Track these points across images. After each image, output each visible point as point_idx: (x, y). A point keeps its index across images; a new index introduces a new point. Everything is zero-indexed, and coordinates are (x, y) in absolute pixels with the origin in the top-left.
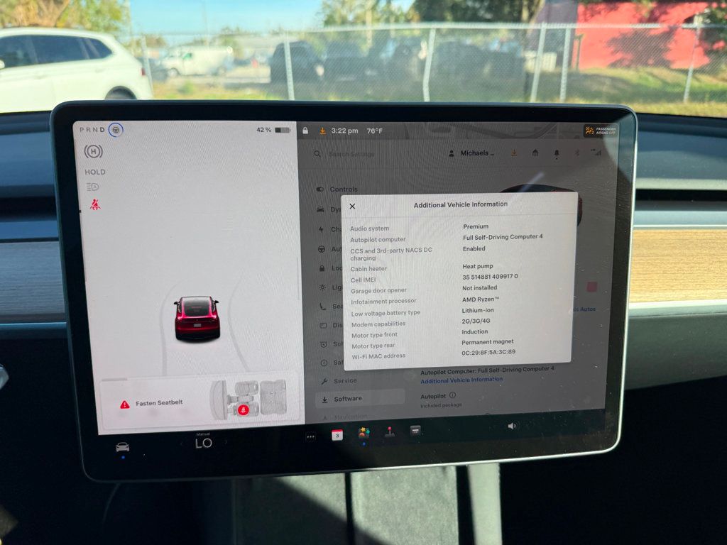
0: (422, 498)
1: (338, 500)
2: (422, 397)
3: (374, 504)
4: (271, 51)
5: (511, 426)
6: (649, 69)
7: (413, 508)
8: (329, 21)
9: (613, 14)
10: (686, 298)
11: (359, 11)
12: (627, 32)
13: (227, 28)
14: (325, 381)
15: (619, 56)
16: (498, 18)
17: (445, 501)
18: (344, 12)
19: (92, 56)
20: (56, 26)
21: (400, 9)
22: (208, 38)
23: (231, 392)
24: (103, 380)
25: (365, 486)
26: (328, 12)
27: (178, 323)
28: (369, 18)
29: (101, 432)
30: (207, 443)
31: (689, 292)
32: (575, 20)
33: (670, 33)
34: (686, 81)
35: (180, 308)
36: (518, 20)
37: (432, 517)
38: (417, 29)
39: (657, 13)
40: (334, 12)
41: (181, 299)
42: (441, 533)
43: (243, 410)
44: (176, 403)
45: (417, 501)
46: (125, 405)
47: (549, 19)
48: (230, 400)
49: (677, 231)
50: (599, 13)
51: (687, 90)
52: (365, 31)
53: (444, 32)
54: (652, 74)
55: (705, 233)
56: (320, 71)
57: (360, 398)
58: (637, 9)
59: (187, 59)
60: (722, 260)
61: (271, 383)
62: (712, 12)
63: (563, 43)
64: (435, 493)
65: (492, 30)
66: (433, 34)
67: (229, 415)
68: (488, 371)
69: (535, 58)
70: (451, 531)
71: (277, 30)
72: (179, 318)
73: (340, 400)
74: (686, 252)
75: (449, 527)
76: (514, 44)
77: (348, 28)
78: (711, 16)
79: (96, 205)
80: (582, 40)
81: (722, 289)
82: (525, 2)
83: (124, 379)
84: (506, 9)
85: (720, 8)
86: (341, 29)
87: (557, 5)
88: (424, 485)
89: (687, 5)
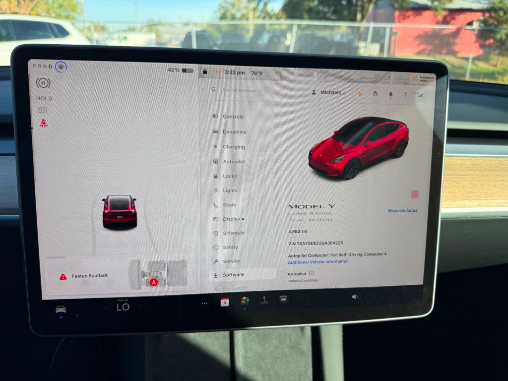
0: (286, 351)
1: (224, 352)
2: (289, 274)
3: (251, 355)
4: (183, 37)
5: (354, 297)
6: (443, 57)
7: (279, 358)
8: (223, 17)
9: (418, 18)
10: (479, 206)
11: (244, 11)
12: (428, 31)
13: (152, 20)
14: (216, 261)
15: (422, 47)
16: (341, 18)
17: (302, 353)
18: (234, 11)
19: (56, 36)
20: (30, 14)
21: (273, 10)
22: (138, 26)
23: (145, 268)
24: (48, 258)
25: (244, 341)
26: (223, 11)
27: (105, 215)
28: (251, 15)
29: (44, 298)
30: (126, 307)
31: (481, 201)
32: (392, 21)
33: (457, 32)
34: (468, 66)
35: (107, 204)
36: (354, 20)
37: (293, 364)
38: (284, 24)
39: (448, 19)
40: (227, 11)
41: (108, 197)
42: (299, 376)
43: (154, 282)
44: (103, 276)
45: (282, 353)
46: (63, 277)
47: (375, 19)
48: (144, 275)
49: (472, 158)
50: (409, 17)
51: (468, 72)
52: (248, 24)
53: (303, 26)
55: (491, 160)
57: (242, 275)
58: (435, 16)
59: (123, 41)
60: (505, 179)
61: (175, 262)
62: (485, 19)
63: (384, 37)
64: (295, 347)
65: (336, 26)
66: (295, 28)
67: (143, 286)
68: (338, 255)
69: (366, 47)
70: (307, 375)
71: (187, 22)
72: (106, 211)
73: (228, 275)
74: (479, 173)
75: (306, 372)
76: (351, 37)
77: (236, 22)
78: (485, 22)
79: (45, 123)
80: (397, 35)
81: (505, 200)
82: (359, 9)
83: (63, 257)
84: (346, 13)
85: (490, 17)
86: (231, 22)
87: (381, 11)
88: (288, 341)
89: (468, 14)
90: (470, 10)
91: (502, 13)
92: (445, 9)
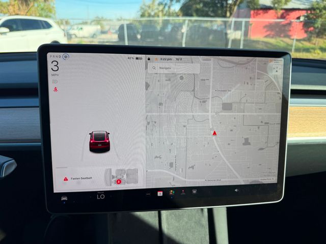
0: (193, 224)
3: (171, 227)
4: (117, 28)
5: (236, 190)
6: (281, 39)
7: (189, 229)
8: (143, 16)
9: (266, 15)
11: (156, 11)
12: (271, 23)
13: (97, 17)
15: (268, 33)
16: (217, 16)
17: (202, 226)
18: (150, 11)
19: (44, 28)
20: (26, 15)
21: (174, 10)
22: (89, 21)
23: (114, 174)
24: (57, 168)
25: (167, 219)
26: (143, 11)
27: (91, 144)
28: (160, 14)
29: (55, 192)
30: (102, 197)
31: (311, 133)
32: (249, 17)
33: (291, 23)
35: (92, 136)
36: (225, 16)
37: (197, 233)
38: (181, 20)
39: (285, 15)
40: (145, 11)
41: (93, 132)
42: (201, 240)
43: (119, 182)
44: (89, 178)
45: (190, 226)
46: (66, 179)
47: (238, 16)
48: (113, 177)
50: (260, 14)
52: (159, 20)
53: (192, 21)
54: (282, 41)
56: (139, 37)
58: (276, 13)
59: (80, 30)
61: (131, 170)
62: (308, 15)
64: (199, 223)
66: (187, 22)
67: (113, 184)
71: (120, 19)
72: (91, 142)
74: (309, 116)
75: (205, 238)
76: (223, 27)
77: (151, 19)
78: (307, 17)
79: (56, 89)
80: (252, 26)
82: (228, 9)
83: (66, 168)
84: (220, 12)
85: (311, 13)
86: (148, 19)
87: (242, 11)
88: (194, 219)
89: (297, 12)
90: (299, 9)
91: (318, 11)
92: (282, 9)
